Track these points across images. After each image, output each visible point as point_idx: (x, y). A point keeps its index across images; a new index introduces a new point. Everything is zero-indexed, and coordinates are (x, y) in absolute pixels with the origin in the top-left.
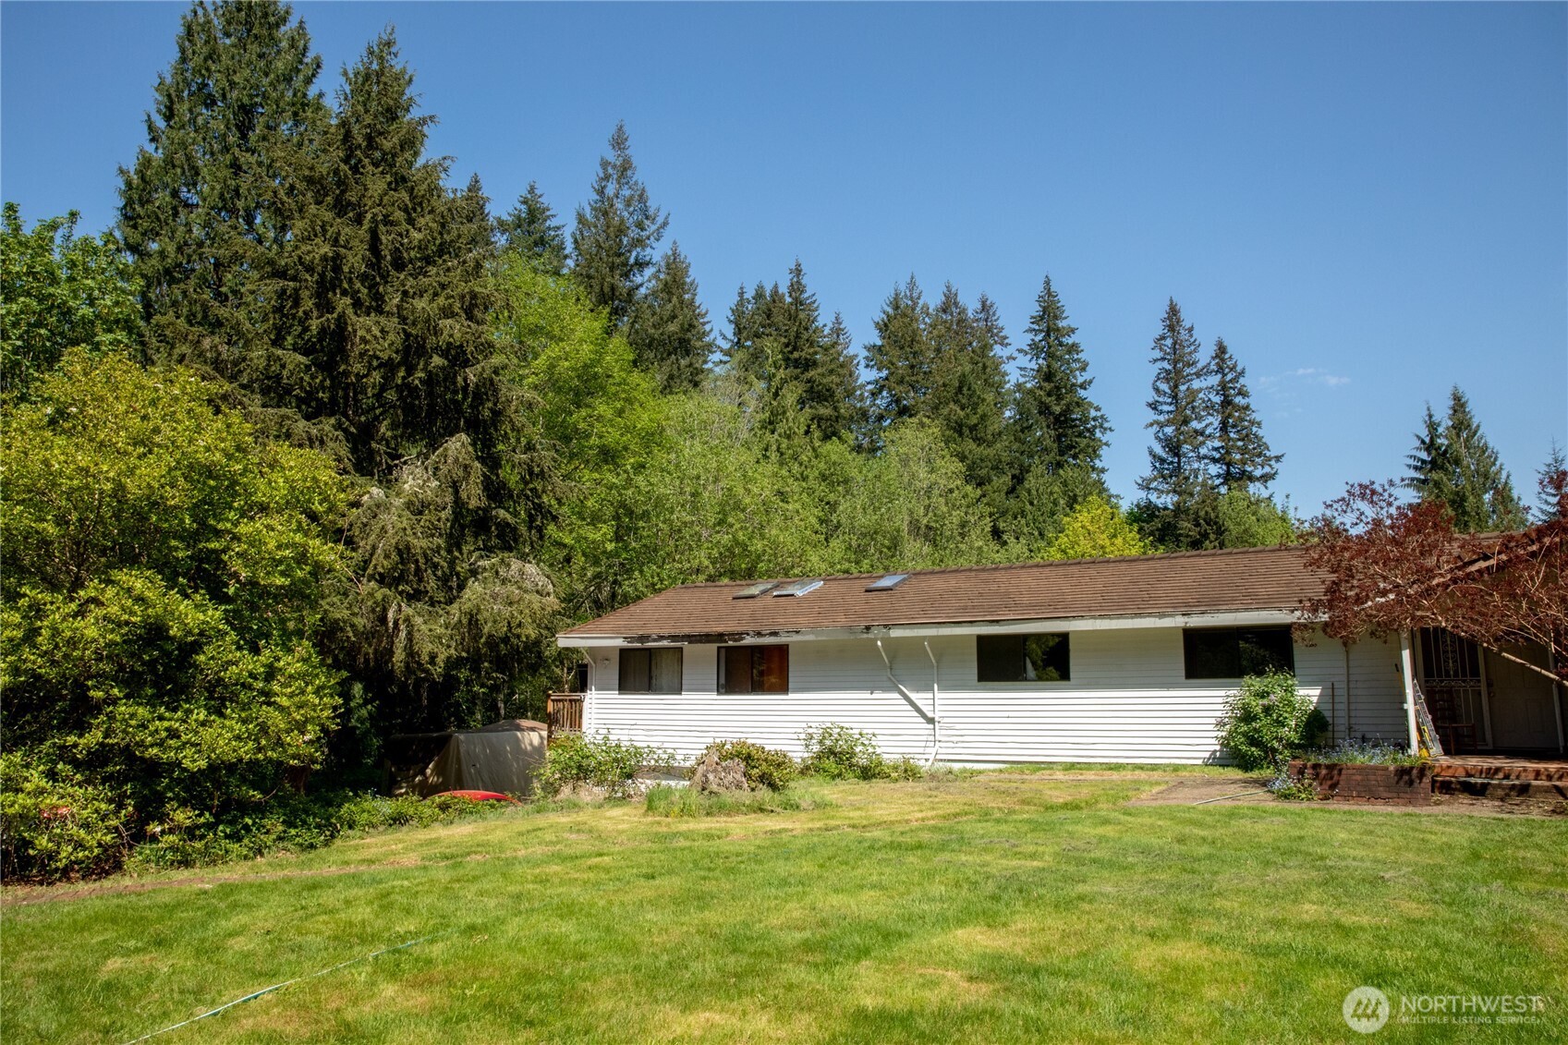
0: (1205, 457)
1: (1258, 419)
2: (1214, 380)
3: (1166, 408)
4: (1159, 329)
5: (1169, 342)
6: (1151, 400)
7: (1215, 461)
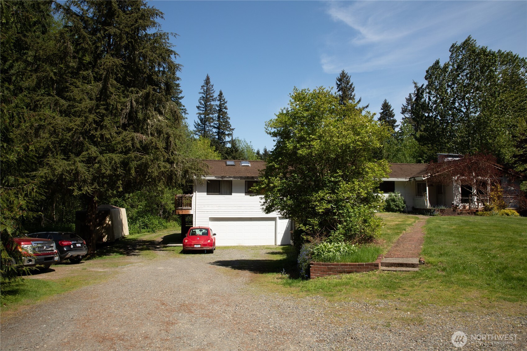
0: (212, 126)
1: (229, 117)
2: (218, 103)
3: (202, 109)
4: (203, 83)
5: (205, 88)
6: (198, 106)
7: (215, 127)
